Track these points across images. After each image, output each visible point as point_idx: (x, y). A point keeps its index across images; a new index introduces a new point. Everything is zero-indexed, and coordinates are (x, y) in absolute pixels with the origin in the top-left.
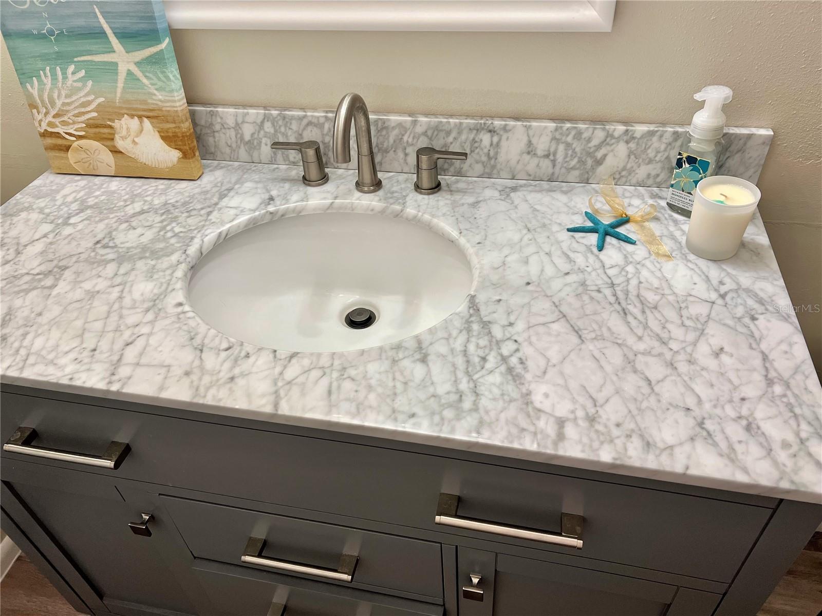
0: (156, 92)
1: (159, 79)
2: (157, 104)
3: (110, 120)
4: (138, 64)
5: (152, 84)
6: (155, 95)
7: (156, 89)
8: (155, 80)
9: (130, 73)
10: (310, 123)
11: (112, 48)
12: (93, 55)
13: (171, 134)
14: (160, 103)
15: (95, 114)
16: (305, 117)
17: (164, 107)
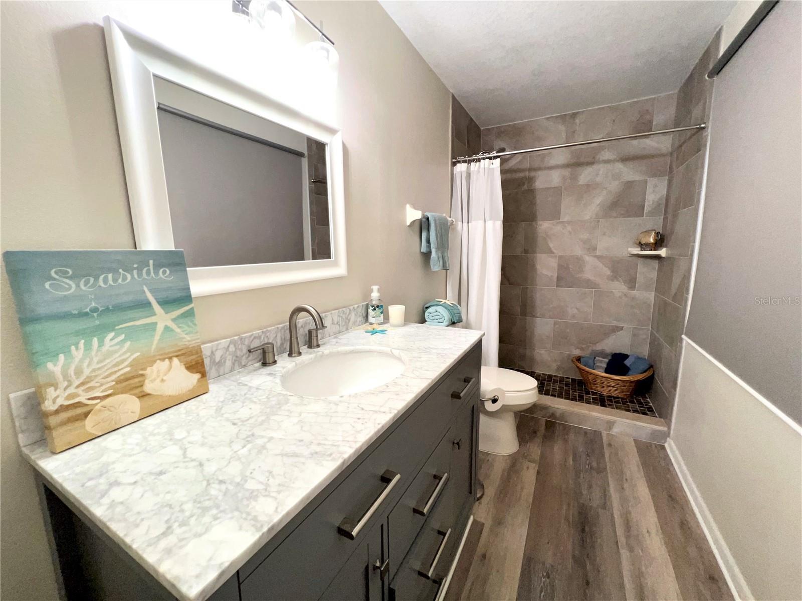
0: (185, 336)
1: (189, 326)
2: (185, 345)
3: (142, 369)
4: (174, 320)
5: (183, 331)
6: (184, 338)
7: (186, 334)
8: (186, 328)
9: (167, 328)
10: (255, 338)
11: (155, 312)
12: (135, 321)
13: (193, 363)
14: (187, 343)
15: (128, 369)
16: (252, 335)
17: (190, 344)
